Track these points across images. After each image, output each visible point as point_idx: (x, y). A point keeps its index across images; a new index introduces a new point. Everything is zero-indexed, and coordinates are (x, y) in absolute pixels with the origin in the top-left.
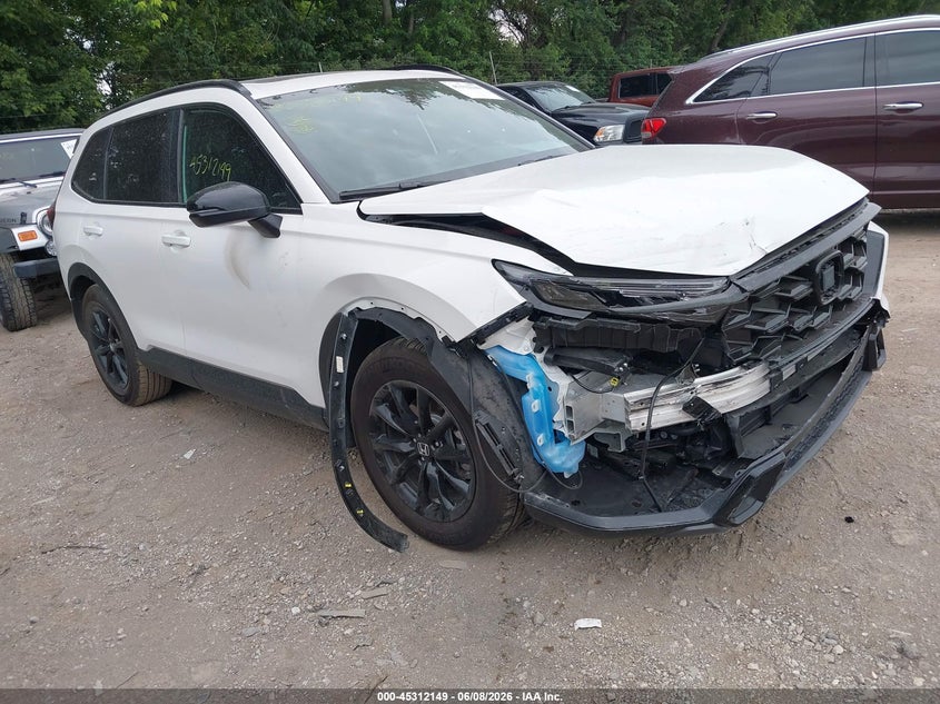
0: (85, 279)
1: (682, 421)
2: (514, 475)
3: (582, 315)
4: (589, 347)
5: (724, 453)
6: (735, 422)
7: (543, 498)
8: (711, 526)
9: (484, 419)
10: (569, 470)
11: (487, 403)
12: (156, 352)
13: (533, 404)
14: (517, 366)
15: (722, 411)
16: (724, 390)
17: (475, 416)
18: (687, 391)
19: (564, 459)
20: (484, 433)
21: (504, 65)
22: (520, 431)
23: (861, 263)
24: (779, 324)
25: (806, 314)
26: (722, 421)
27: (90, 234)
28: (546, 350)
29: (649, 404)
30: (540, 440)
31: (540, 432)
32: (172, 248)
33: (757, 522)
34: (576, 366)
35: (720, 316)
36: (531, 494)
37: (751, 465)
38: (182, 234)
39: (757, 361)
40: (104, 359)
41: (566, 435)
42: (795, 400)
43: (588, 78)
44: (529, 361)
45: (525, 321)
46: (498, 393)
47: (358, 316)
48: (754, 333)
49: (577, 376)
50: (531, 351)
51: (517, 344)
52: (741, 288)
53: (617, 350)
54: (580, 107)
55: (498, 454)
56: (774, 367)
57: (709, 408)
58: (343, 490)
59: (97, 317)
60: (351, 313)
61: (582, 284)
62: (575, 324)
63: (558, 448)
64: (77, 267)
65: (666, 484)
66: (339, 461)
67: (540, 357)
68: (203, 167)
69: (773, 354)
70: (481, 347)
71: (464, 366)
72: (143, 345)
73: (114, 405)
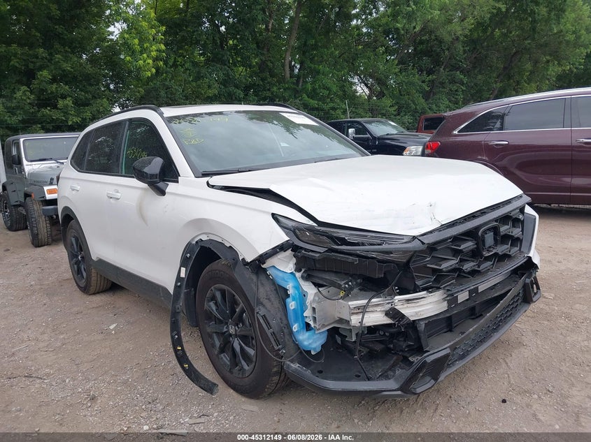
0: (69, 217)
1: (385, 323)
2: (279, 350)
3: (322, 250)
4: (328, 271)
5: (416, 347)
6: (422, 326)
7: (295, 366)
8: (399, 392)
9: (262, 311)
10: (314, 349)
11: (265, 302)
12: (101, 262)
13: (292, 305)
14: (284, 280)
15: (412, 319)
16: (413, 305)
17: (257, 310)
18: (388, 303)
19: (312, 342)
20: (262, 321)
21: (356, 108)
22: (285, 322)
23: (516, 232)
24: (451, 266)
25: (473, 261)
26: (413, 324)
27: (73, 190)
28: (303, 270)
29: (363, 310)
30: (295, 328)
31: (295, 323)
32: (111, 200)
33: (450, 397)
34: (321, 282)
35: (407, 258)
36: (288, 363)
37: (426, 355)
38: (118, 192)
39: (439, 288)
40: (76, 266)
41: (313, 326)
42: (473, 317)
43: (407, 119)
44: (291, 276)
45: (289, 252)
46: (273, 297)
47: (199, 244)
48: (434, 271)
49: (320, 289)
50: (293, 270)
51: (284, 265)
52: (421, 241)
53: (346, 274)
54: (396, 134)
55: (269, 335)
56: (450, 293)
57: (403, 316)
58: (176, 351)
59: (73, 240)
60: (197, 242)
61: (323, 232)
62: (318, 255)
63: (307, 334)
64: (66, 209)
65: (379, 364)
66: (175, 332)
67: (298, 275)
68: (134, 153)
69: (450, 285)
70: (263, 266)
71: (254, 277)
72: (94, 257)
73: (78, 293)
